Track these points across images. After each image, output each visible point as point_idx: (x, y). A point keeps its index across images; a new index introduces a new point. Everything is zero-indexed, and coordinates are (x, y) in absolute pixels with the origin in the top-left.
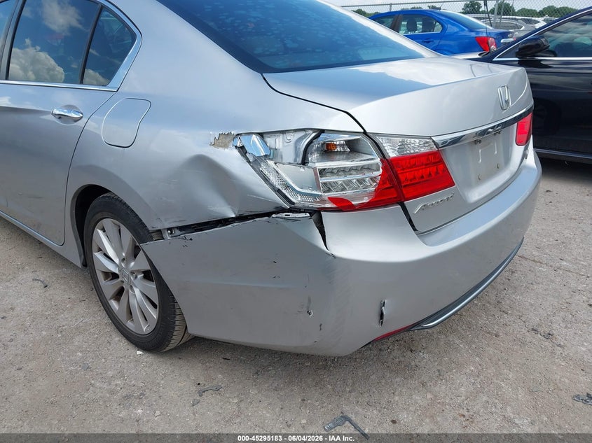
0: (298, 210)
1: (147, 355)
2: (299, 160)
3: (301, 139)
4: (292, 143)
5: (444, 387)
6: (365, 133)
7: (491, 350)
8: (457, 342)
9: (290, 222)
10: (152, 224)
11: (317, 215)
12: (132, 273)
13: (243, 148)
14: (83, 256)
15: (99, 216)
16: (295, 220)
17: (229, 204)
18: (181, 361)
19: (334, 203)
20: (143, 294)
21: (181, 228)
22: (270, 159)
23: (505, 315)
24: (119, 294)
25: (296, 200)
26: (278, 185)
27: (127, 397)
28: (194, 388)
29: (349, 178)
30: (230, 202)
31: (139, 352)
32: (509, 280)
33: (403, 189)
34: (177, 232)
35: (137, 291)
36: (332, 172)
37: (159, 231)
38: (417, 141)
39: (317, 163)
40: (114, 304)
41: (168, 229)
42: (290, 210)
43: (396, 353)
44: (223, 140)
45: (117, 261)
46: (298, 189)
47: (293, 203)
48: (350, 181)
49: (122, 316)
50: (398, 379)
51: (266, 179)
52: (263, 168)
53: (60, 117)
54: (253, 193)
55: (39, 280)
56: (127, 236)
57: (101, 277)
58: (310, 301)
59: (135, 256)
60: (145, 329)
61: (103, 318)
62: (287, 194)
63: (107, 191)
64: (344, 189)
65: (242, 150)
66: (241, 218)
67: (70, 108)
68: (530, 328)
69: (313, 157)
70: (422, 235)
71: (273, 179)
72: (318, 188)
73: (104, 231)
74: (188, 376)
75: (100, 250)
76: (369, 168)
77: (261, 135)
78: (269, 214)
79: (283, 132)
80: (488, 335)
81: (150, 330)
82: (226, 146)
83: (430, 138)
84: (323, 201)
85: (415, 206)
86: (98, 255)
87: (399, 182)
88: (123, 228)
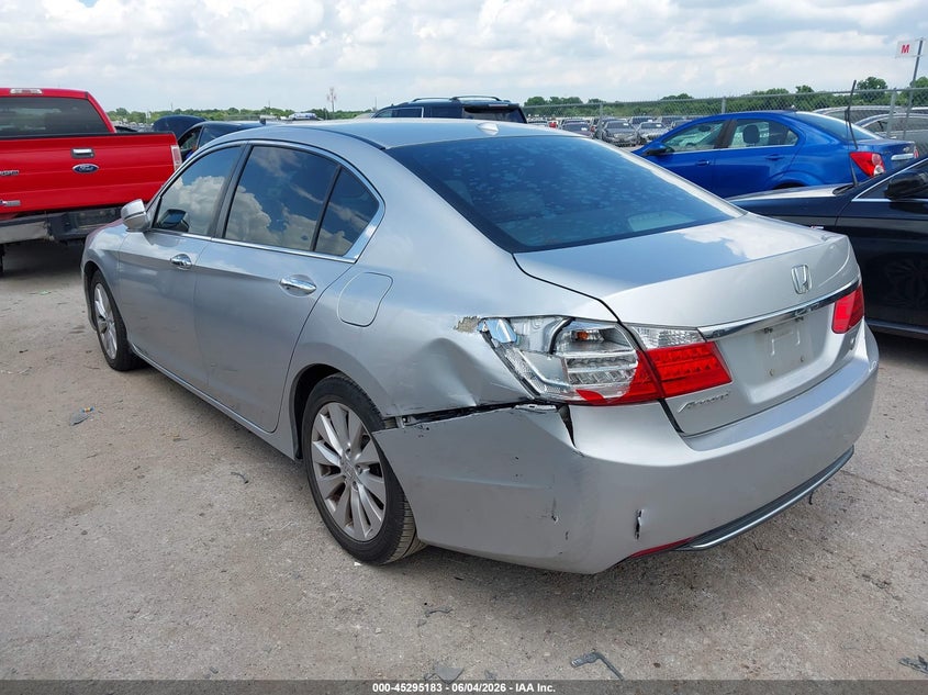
0: (544, 402)
1: (366, 567)
2: (548, 348)
3: (550, 325)
4: (541, 330)
5: (727, 633)
6: (619, 322)
7: (798, 596)
8: (755, 582)
9: (534, 415)
10: (387, 411)
11: (563, 407)
12: (357, 466)
13: (488, 332)
14: (297, 446)
15: (324, 400)
16: (540, 412)
17: (471, 392)
18: (405, 577)
19: (583, 396)
20: (368, 491)
21: (417, 416)
22: (516, 346)
23: (829, 555)
24: (338, 493)
25: (542, 391)
26: (523, 373)
27: (344, 611)
28: (420, 608)
29: (601, 369)
30: (472, 390)
31: (357, 564)
32: (845, 511)
33: (663, 384)
34: (413, 420)
35: (361, 488)
36: (582, 362)
37: (393, 419)
38: (683, 332)
39: (565, 352)
40: (331, 505)
41: (404, 417)
42: (535, 402)
43: (672, 589)
44: (468, 324)
45: (340, 452)
46: (544, 379)
47: (538, 394)
48: (603, 373)
49: (340, 519)
50: (669, 619)
51: (511, 367)
52: (508, 355)
53: (289, 287)
54: (497, 381)
55: (238, 474)
56: (356, 422)
57: (318, 471)
58: (554, 504)
59: (362, 447)
60: (367, 534)
61: (316, 522)
62: (533, 384)
63: (336, 371)
64: (595, 382)
65: (487, 335)
66: (482, 408)
67: (302, 279)
68: (861, 573)
69: (562, 347)
70: (689, 438)
71: (518, 367)
72: (565, 379)
73: (329, 417)
74: (414, 594)
75: (320, 438)
76: (624, 360)
77: (508, 320)
78: (512, 405)
79: (531, 318)
80: (799, 578)
81: (373, 535)
82: (470, 330)
83: (696, 329)
84: (571, 394)
85: (678, 404)
86: (317, 445)
87: (659, 377)
88: (352, 415)
